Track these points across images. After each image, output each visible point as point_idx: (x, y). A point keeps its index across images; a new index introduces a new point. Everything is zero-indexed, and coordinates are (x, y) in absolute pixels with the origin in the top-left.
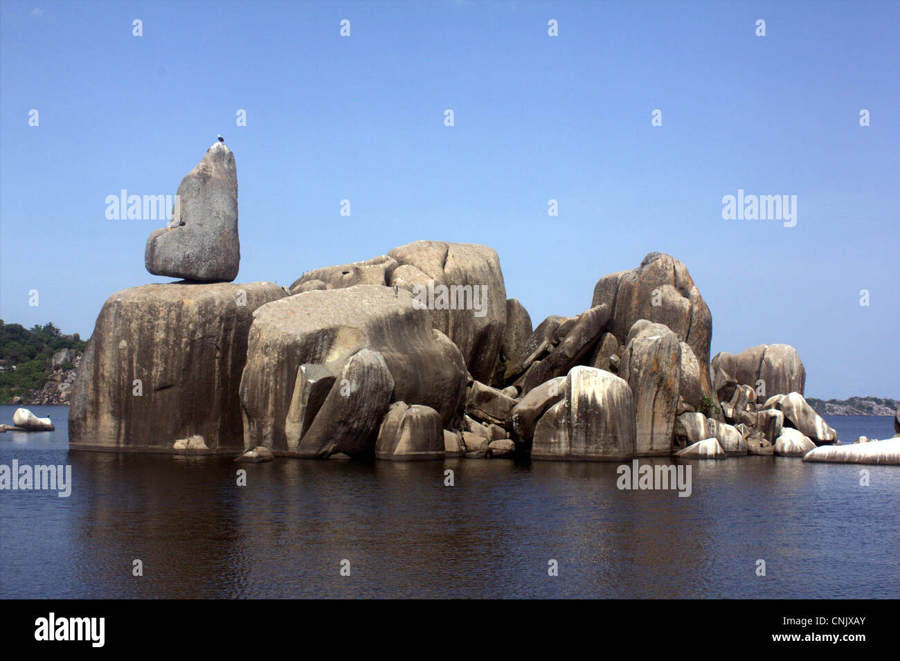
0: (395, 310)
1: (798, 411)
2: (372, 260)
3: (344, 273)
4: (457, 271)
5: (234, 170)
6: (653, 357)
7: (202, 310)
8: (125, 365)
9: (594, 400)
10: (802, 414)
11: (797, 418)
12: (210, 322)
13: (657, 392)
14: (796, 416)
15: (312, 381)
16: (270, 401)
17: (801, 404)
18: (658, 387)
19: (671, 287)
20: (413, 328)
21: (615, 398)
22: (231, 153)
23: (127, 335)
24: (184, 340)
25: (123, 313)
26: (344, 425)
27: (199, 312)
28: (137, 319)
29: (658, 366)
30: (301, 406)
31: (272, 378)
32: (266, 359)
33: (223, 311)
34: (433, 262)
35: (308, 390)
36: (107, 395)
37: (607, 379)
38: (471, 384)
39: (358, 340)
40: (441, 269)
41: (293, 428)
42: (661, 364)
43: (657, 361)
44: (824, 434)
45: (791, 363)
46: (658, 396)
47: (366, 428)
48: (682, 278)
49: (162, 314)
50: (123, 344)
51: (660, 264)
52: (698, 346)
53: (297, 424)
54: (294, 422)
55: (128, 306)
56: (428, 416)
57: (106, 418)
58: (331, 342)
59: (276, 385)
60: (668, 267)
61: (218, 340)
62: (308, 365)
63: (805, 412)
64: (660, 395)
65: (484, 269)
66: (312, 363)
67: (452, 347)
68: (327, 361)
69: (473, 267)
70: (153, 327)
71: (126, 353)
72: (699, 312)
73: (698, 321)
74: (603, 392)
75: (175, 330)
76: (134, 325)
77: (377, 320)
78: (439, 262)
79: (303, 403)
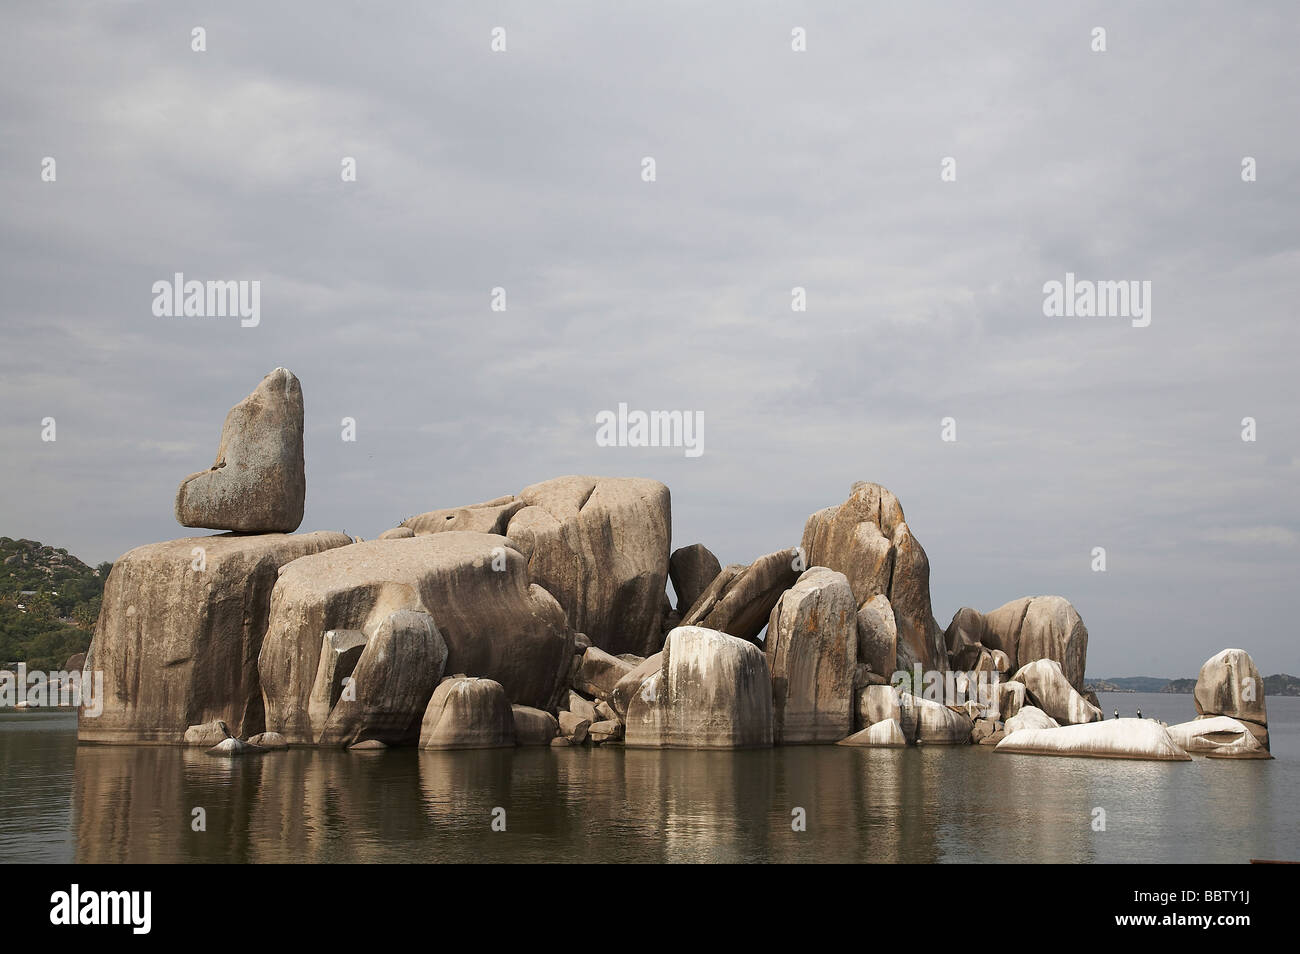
0: (468, 561)
1: (1047, 684)
2: (493, 501)
3: (448, 518)
4: (596, 512)
5: (300, 400)
6: (807, 615)
7: (225, 568)
8: (132, 635)
9: (696, 670)
10: (1052, 689)
11: (1045, 694)
12: (235, 581)
13: (820, 659)
14: (1044, 690)
15: (339, 651)
16: (292, 675)
17: (1052, 674)
18: (821, 652)
19: (872, 526)
20: (496, 583)
21: (725, 666)
22: (295, 380)
23: (136, 601)
24: (201, 604)
25: (132, 574)
26: (371, 703)
27: (221, 570)
28: (149, 580)
29: (816, 626)
30: (327, 680)
31: (294, 647)
32: (287, 626)
33: (253, 568)
34: (569, 502)
35: (335, 659)
36: (112, 672)
37: (715, 641)
38: (583, 651)
39: (406, 598)
40: (577, 509)
41: (317, 708)
42: (821, 622)
43: (815, 618)
44: (1078, 714)
45: (1062, 620)
46: (822, 663)
47: (405, 708)
48: (887, 513)
49: (177, 573)
50: (131, 610)
51: (862, 496)
52: (906, 599)
53: (322, 704)
54: (319, 702)
55: (139, 565)
56: (480, 691)
57: (111, 700)
58: (373, 602)
59: (299, 657)
60: (873, 500)
61: (246, 603)
62: (340, 631)
63: (1056, 685)
64: (825, 662)
65: (634, 509)
66: (345, 628)
67: (552, 606)
68: (367, 625)
69: (619, 507)
70: (166, 590)
71: (134, 620)
72: (903, 555)
73: (903, 567)
74: (707, 659)
75: (191, 592)
76: (144, 588)
77: (439, 573)
78: (577, 501)
79: (329, 677)
